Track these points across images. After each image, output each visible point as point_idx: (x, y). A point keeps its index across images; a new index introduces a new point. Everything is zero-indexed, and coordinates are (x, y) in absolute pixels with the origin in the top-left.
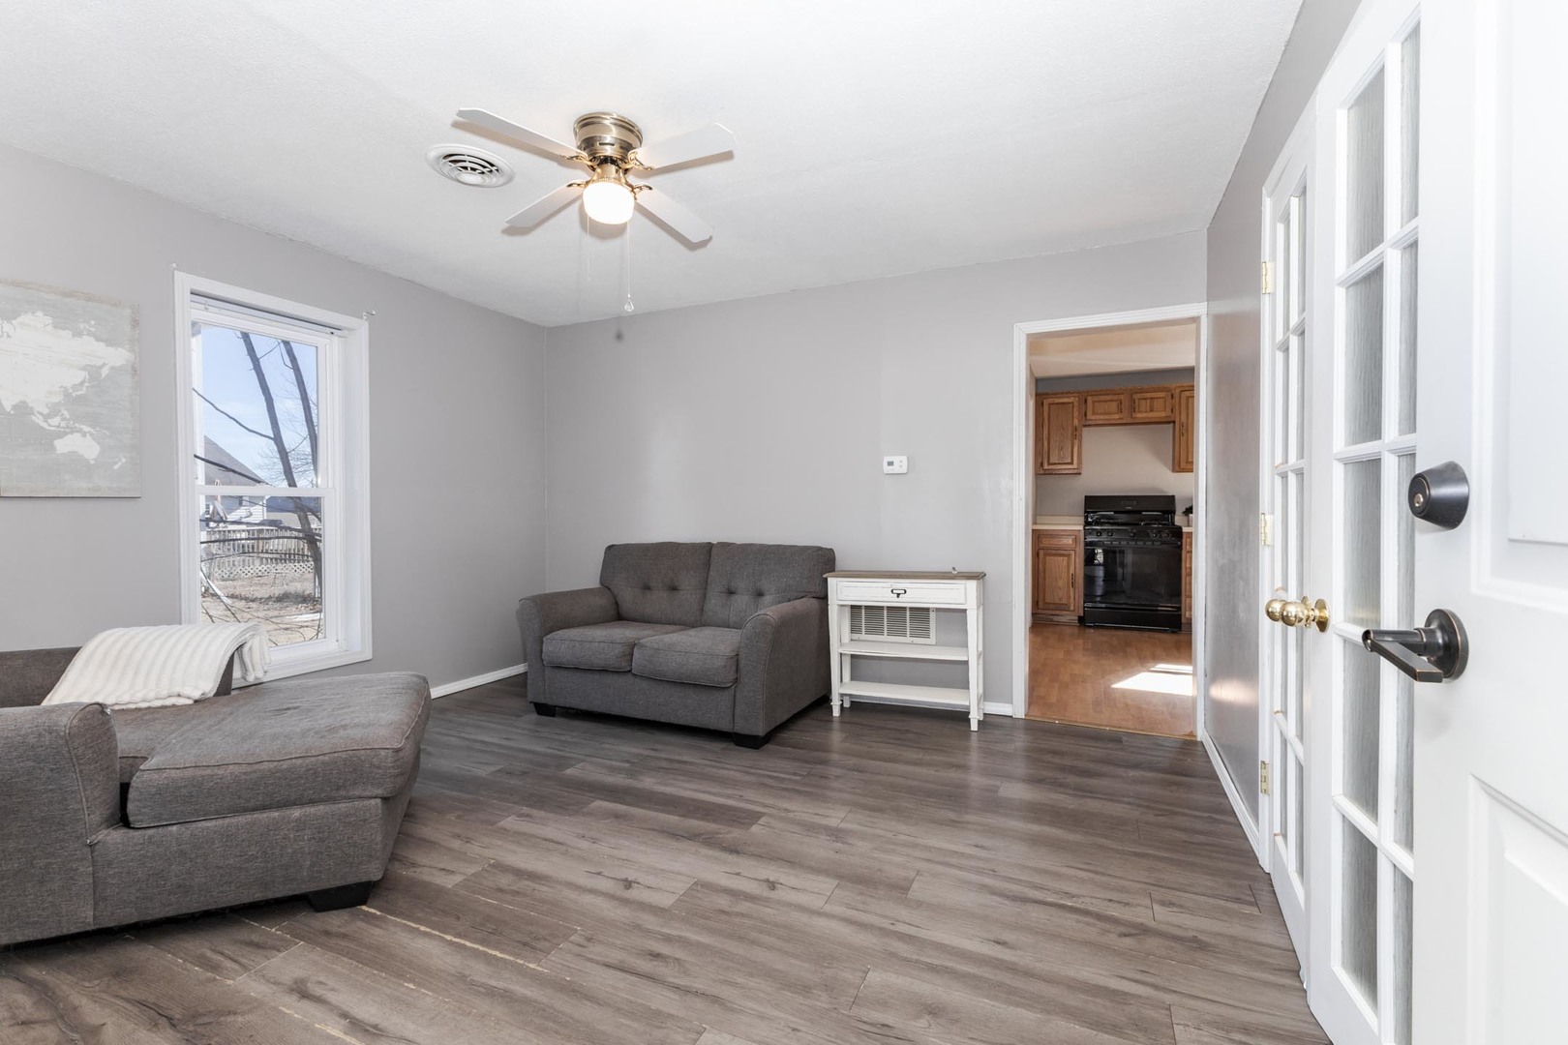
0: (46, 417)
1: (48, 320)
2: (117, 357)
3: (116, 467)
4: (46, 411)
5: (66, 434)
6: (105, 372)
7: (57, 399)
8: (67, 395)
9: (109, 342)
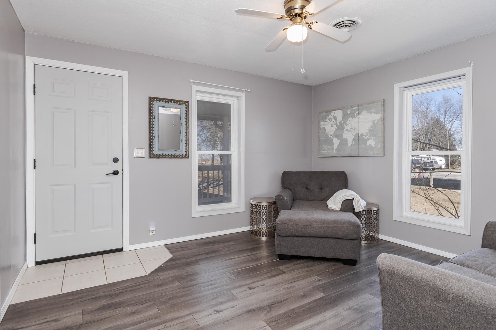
0: (366, 136)
1: (366, 112)
2: (378, 116)
3: (378, 148)
4: (365, 135)
5: (369, 140)
6: (376, 121)
7: (367, 131)
8: (369, 130)
9: (377, 113)
